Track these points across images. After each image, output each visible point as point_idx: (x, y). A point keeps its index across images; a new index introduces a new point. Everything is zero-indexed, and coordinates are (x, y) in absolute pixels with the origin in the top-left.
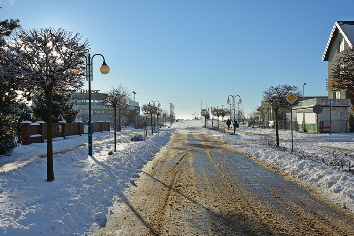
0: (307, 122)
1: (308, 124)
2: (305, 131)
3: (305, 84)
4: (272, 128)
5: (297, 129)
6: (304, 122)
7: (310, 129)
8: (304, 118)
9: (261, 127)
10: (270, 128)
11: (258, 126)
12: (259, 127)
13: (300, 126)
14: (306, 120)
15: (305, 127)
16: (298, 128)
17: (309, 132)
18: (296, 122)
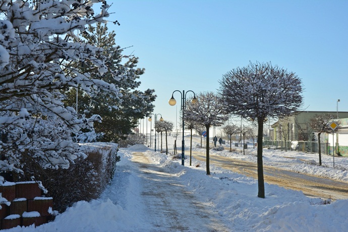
0: (340, 144)
1: (342, 147)
2: (339, 155)
3: (339, 100)
4: (296, 150)
5: (328, 152)
6: (337, 144)
7: (344, 152)
8: (337, 140)
9: (279, 149)
10: (292, 150)
11: (274, 147)
12: (277, 149)
13: (332, 149)
14: (339, 143)
15: (338, 149)
16: (330, 151)
17: (344, 155)
18: (327, 143)
